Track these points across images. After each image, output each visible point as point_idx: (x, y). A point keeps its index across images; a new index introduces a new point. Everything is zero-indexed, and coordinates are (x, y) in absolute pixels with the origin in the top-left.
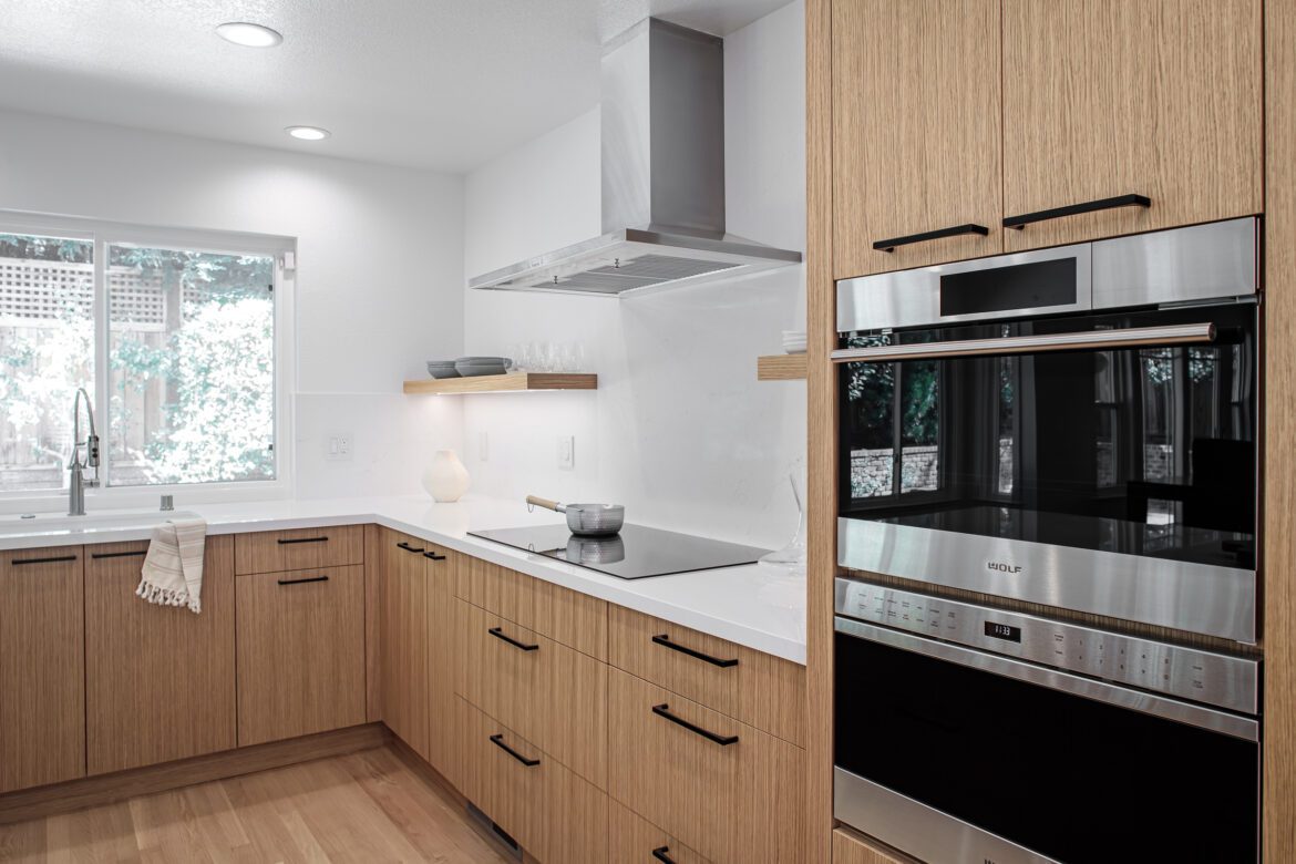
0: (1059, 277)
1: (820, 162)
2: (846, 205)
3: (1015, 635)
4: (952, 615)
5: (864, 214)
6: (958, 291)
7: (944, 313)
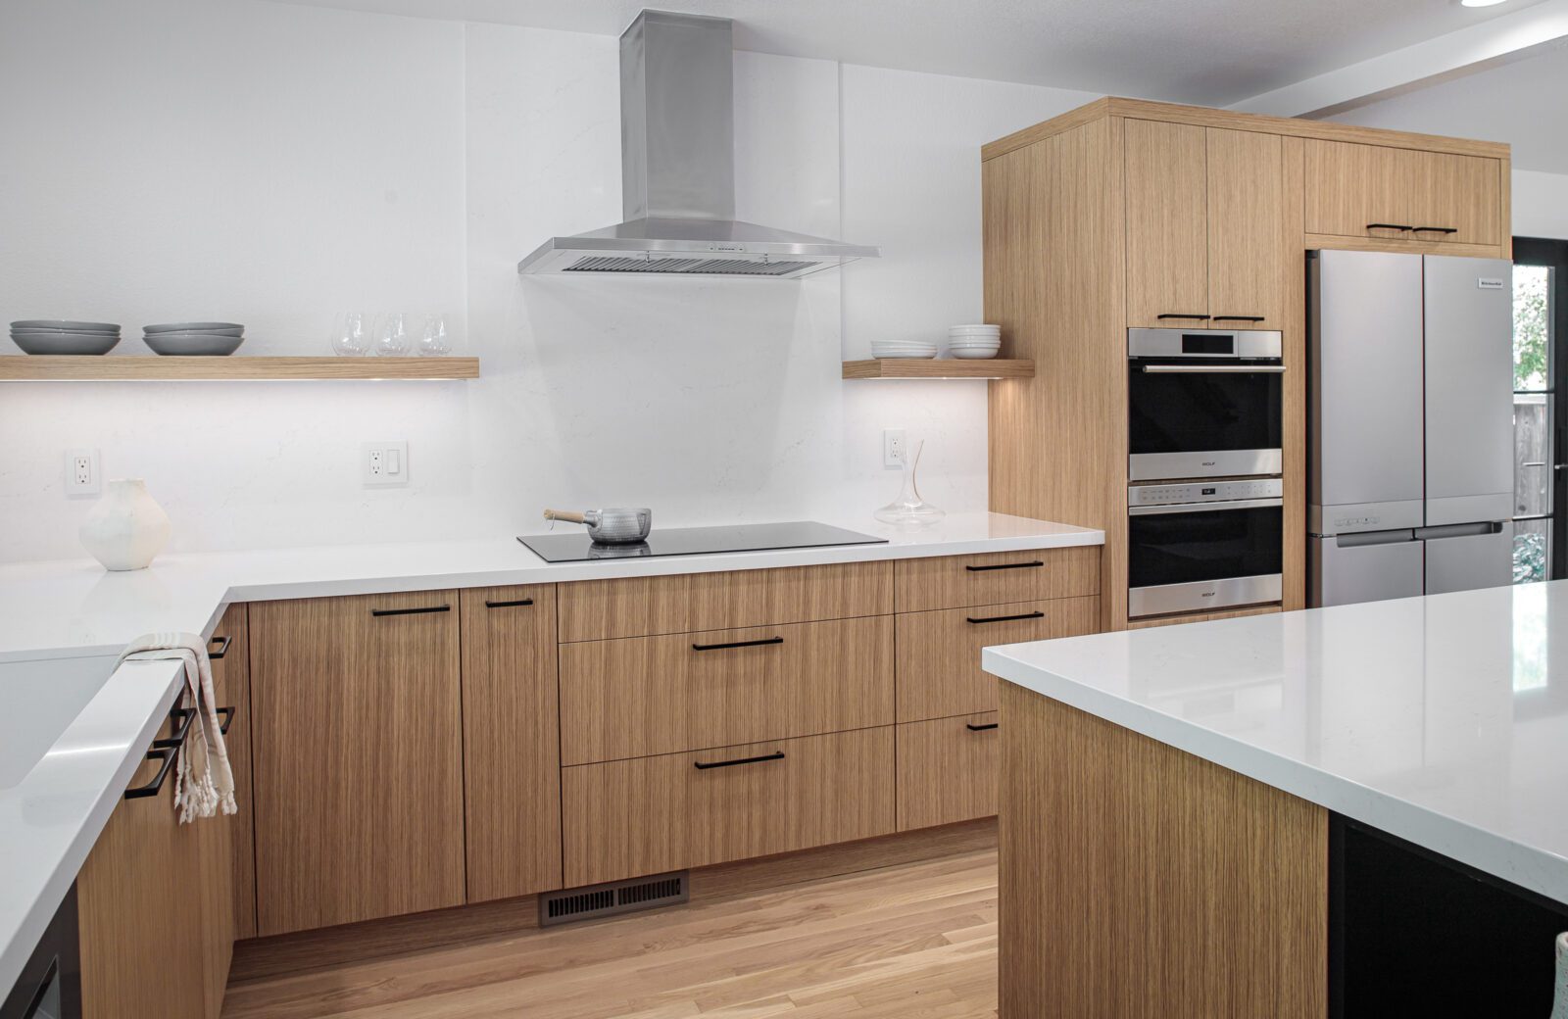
0: (1226, 343)
1: (1119, 261)
2: (1135, 289)
3: (1213, 491)
4: (1188, 490)
5: (1145, 296)
6: (1190, 342)
7: (1184, 351)
